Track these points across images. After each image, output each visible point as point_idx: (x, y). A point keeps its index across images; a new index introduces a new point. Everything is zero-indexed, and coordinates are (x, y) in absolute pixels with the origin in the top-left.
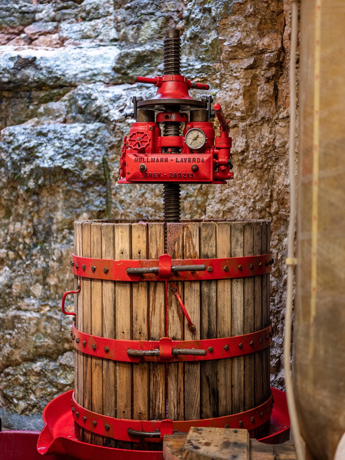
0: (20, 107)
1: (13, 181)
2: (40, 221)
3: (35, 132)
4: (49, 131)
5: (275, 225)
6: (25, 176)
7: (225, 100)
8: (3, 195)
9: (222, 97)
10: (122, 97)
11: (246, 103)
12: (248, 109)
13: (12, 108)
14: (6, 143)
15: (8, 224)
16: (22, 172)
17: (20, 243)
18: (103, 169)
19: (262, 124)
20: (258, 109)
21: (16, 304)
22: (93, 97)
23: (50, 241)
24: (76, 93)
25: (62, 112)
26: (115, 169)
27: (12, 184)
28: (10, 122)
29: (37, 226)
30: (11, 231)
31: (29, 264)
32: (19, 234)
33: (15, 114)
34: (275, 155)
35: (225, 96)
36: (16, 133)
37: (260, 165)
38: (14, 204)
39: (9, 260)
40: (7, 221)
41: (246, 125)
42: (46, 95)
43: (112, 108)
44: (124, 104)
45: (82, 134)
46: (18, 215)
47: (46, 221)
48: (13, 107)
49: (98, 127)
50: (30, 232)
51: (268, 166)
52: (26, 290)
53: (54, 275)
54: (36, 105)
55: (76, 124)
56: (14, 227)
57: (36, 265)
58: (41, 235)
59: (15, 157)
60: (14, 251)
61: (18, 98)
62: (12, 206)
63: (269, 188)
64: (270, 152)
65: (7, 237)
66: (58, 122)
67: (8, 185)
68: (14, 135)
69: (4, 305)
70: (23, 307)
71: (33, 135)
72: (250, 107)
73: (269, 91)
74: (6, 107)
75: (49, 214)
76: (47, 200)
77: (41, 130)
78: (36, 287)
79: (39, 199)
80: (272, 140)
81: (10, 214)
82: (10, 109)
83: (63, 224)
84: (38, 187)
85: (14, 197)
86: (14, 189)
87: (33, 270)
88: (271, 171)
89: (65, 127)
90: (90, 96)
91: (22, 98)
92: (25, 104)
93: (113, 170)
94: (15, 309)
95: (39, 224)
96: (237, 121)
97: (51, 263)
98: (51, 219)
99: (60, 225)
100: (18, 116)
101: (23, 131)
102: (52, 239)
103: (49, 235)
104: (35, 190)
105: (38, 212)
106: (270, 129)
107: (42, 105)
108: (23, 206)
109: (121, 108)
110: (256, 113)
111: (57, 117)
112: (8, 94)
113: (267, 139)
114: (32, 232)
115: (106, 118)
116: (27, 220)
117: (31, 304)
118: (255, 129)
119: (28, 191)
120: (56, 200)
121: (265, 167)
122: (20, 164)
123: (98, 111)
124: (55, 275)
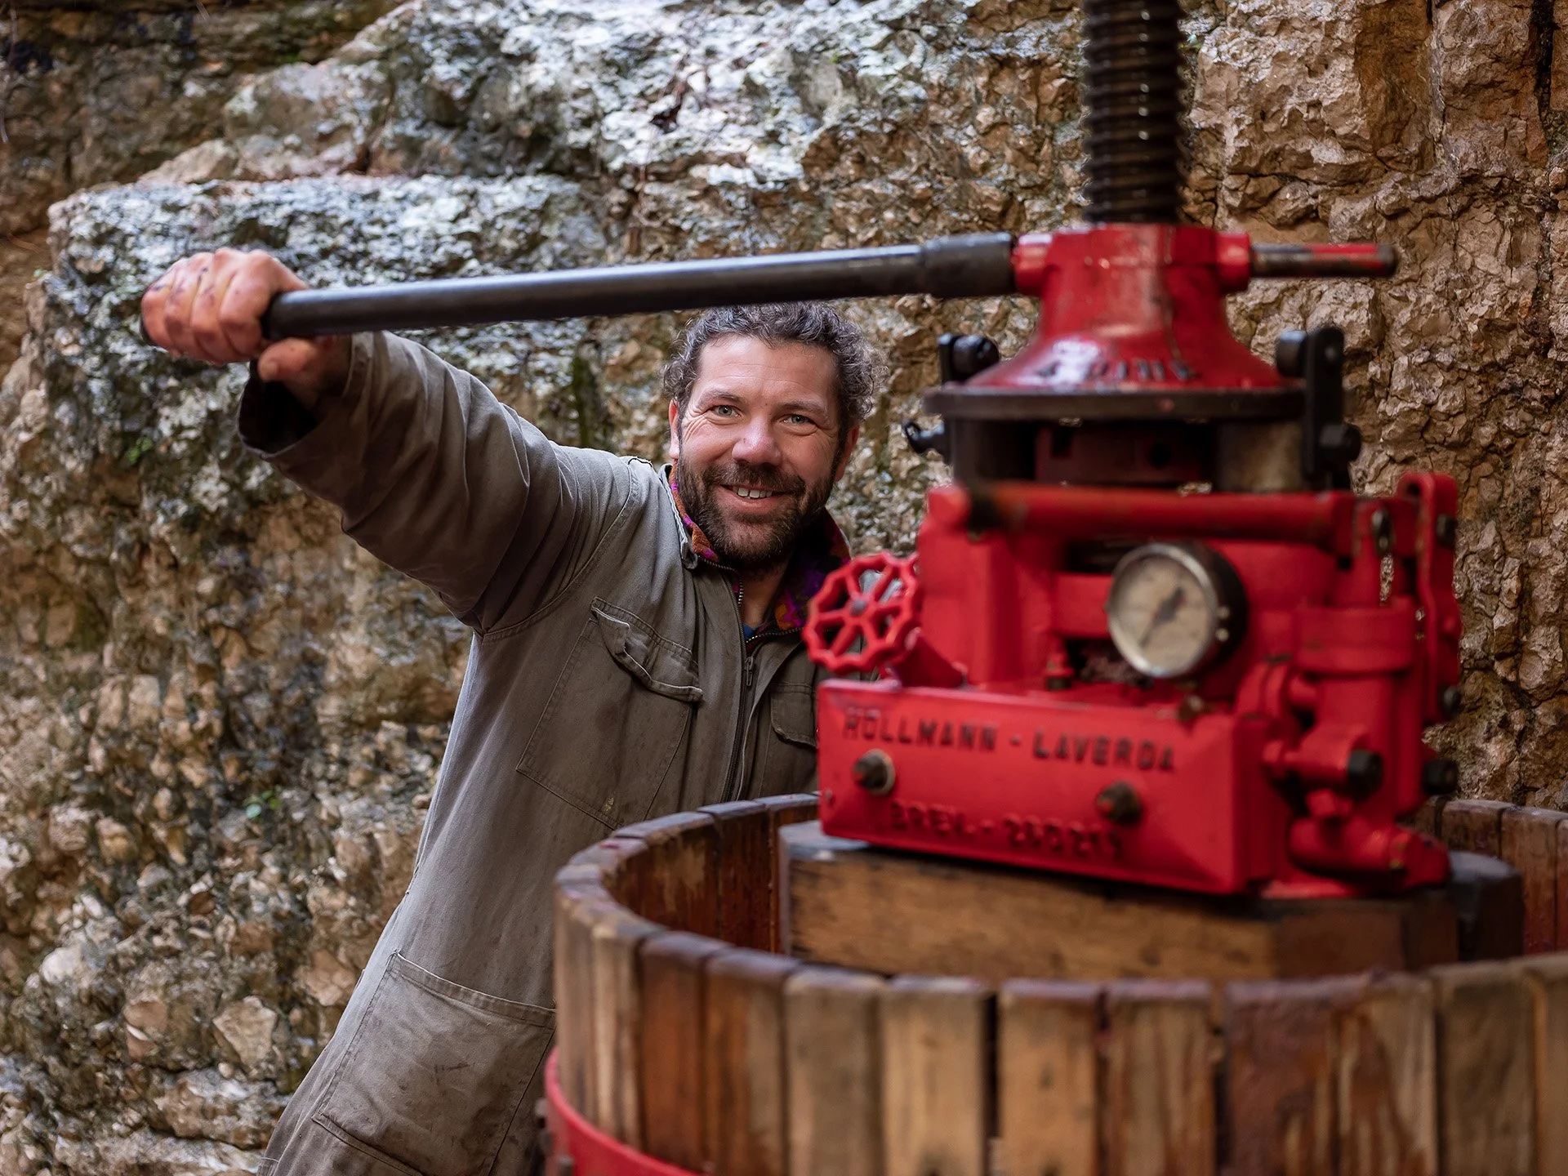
0: (140, 87)
1: (121, 471)
2: (257, 671)
3: (224, 221)
4: (292, 219)
5: (1549, 754)
6: (179, 448)
7: (1247, 77)
8: (69, 538)
9: (1237, 65)
10: (660, 48)
11: (1371, 96)
12: (1384, 127)
13: (96, 91)
14: (79, 282)
15: (94, 679)
16: (165, 428)
17: (158, 784)
18: (574, 415)
19: (1464, 210)
20: (1437, 127)
21: (142, 1099)
22: (508, 46)
23: (310, 775)
24: (419, 21)
25: (348, 118)
26: (639, 416)
27: (112, 484)
28: (89, 160)
29: (240, 697)
30: (109, 717)
31: (208, 895)
32: (149, 735)
33: (113, 121)
34: (1543, 381)
35: (1247, 57)
36: (128, 227)
37: (1454, 429)
38: (120, 582)
39: (99, 859)
40: (85, 663)
41: (1374, 213)
42: (265, 30)
43: (616, 104)
44: (673, 82)
45: (461, 237)
46: (142, 640)
47: (286, 673)
48: (106, 87)
49: (545, 196)
50: (208, 728)
51: (1499, 435)
52: (196, 1030)
53: (334, 954)
54: (216, 76)
55: (428, 184)
56: (125, 699)
57: (243, 903)
58: (264, 747)
59: (127, 351)
60: (126, 819)
61: (127, 45)
62: (115, 593)
63: (1505, 554)
64: (1510, 361)
65: (87, 746)
66: (330, 164)
67: (90, 491)
68: (116, 239)
69: (85, 1100)
70: (180, 1121)
71: (215, 237)
72: (1393, 115)
73: (1507, 33)
74: (69, 87)
75: (302, 638)
76: (291, 568)
77: (254, 214)
78: (245, 1015)
79: (247, 564)
80: (1526, 298)
81: (102, 629)
82: (92, 99)
83: (374, 695)
84: (243, 506)
85: (125, 550)
86: (127, 508)
87: (226, 930)
88: (1519, 461)
89: (374, 196)
90: (491, 38)
91: (147, 43)
92: (161, 74)
93: (628, 425)
94: (136, 1127)
95: (253, 689)
96: (1314, 189)
97: (319, 896)
98: (312, 664)
99: (359, 698)
100: (127, 134)
101: (162, 217)
102: (318, 770)
103: (305, 748)
104: (229, 519)
105: (243, 629)
106: (1507, 238)
107: (249, 77)
108: (168, 597)
109: (662, 106)
110: (1422, 148)
111: (326, 139)
112: (81, 26)
113: (1492, 290)
114: (217, 728)
115: (585, 154)
116: (192, 669)
117: (222, 1107)
118: (1421, 235)
119: (193, 521)
120: (336, 572)
121: (1484, 442)
122: (154, 388)
123: (539, 117)
124: (342, 957)
